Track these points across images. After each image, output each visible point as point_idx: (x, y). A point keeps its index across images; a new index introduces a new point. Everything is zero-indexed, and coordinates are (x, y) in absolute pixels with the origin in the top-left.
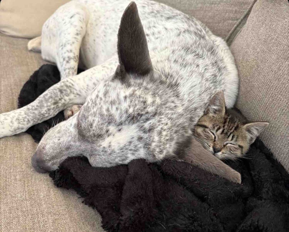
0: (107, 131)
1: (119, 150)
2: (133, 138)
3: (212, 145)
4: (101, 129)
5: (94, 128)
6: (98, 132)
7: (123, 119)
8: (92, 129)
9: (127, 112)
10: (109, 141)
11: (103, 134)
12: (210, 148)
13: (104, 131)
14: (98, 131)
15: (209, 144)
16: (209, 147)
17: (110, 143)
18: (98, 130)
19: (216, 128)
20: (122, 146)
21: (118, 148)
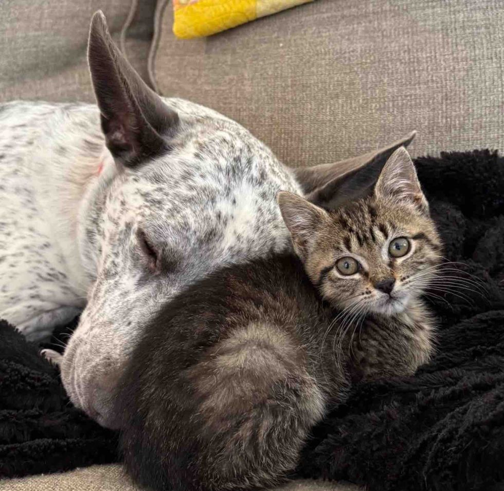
0: (219, 216)
1: (256, 233)
2: (257, 202)
3: (369, 286)
4: (207, 219)
5: (194, 226)
6: (205, 228)
7: (224, 181)
8: (191, 233)
9: (220, 169)
10: (233, 231)
11: (214, 227)
12: (372, 293)
13: (214, 218)
14: (204, 226)
15: (365, 290)
16: (369, 295)
17: (235, 232)
18: (203, 224)
19: (342, 246)
20: (254, 222)
21: (253, 230)
